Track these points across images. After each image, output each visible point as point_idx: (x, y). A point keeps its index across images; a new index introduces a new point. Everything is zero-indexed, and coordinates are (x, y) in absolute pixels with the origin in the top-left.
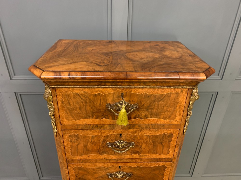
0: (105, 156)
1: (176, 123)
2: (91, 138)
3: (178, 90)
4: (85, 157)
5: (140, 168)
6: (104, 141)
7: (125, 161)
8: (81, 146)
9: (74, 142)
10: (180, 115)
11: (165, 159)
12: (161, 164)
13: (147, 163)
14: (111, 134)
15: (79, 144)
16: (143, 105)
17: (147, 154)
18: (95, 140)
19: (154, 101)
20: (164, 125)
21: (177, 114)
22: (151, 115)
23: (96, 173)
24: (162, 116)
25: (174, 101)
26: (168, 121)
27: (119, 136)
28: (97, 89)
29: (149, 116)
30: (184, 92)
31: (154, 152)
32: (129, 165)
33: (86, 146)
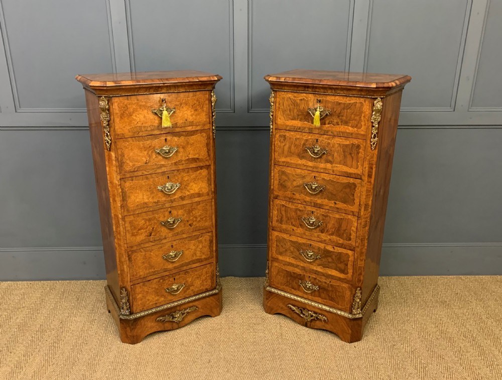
0: (303, 162)
1: (363, 133)
2: (294, 139)
3: (362, 100)
4: (288, 160)
5: (332, 181)
6: (304, 144)
7: (319, 170)
8: (286, 148)
9: (282, 142)
10: (365, 125)
11: (355, 174)
12: (352, 180)
13: (338, 177)
14: (309, 138)
15: (285, 145)
16: (335, 112)
17: (339, 166)
18: (297, 143)
19: (344, 109)
20: (352, 134)
21: (363, 123)
22: (341, 122)
23: (294, 180)
24: (350, 125)
25: (360, 110)
26: (355, 129)
27: (316, 141)
28: (302, 95)
29: (340, 123)
30: (367, 102)
31: (345, 164)
32: (323, 176)
33: (290, 148)
